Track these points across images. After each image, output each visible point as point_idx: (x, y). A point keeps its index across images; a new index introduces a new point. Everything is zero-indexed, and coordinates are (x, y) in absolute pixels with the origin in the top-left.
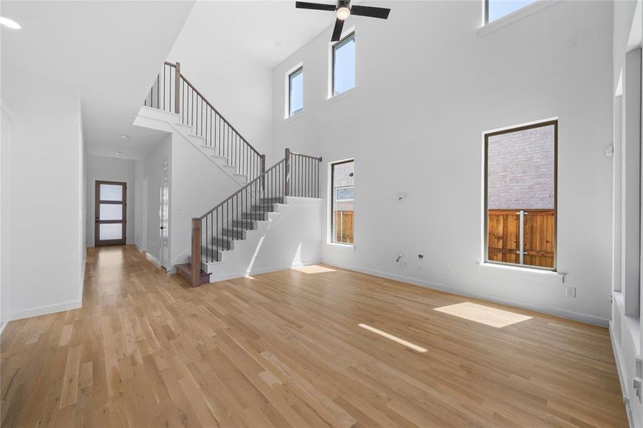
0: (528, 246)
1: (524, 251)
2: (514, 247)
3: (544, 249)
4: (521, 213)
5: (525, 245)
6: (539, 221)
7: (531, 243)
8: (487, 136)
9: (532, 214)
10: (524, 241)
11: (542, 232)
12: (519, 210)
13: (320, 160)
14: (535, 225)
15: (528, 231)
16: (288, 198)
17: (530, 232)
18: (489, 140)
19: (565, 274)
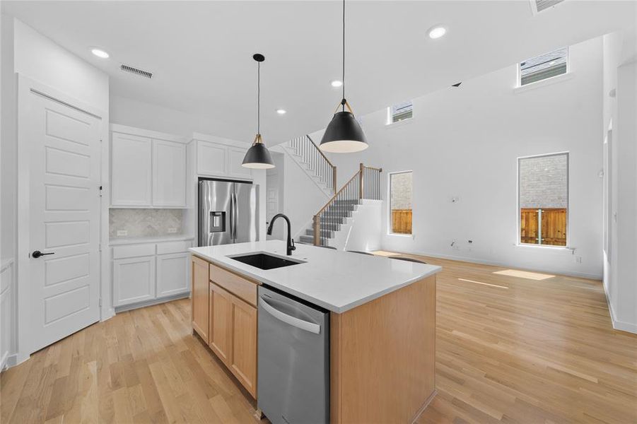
0: (544, 235)
1: (542, 238)
2: (534, 235)
3: (556, 237)
4: (540, 211)
5: (542, 234)
6: (552, 216)
7: (547, 233)
8: (519, 159)
9: (547, 211)
10: (542, 231)
11: (555, 224)
12: (538, 209)
13: (381, 171)
14: (549, 219)
15: (545, 224)
16: (364, 200)
17: (546, 225)
18: (522, 163)
19: (574, 249)
